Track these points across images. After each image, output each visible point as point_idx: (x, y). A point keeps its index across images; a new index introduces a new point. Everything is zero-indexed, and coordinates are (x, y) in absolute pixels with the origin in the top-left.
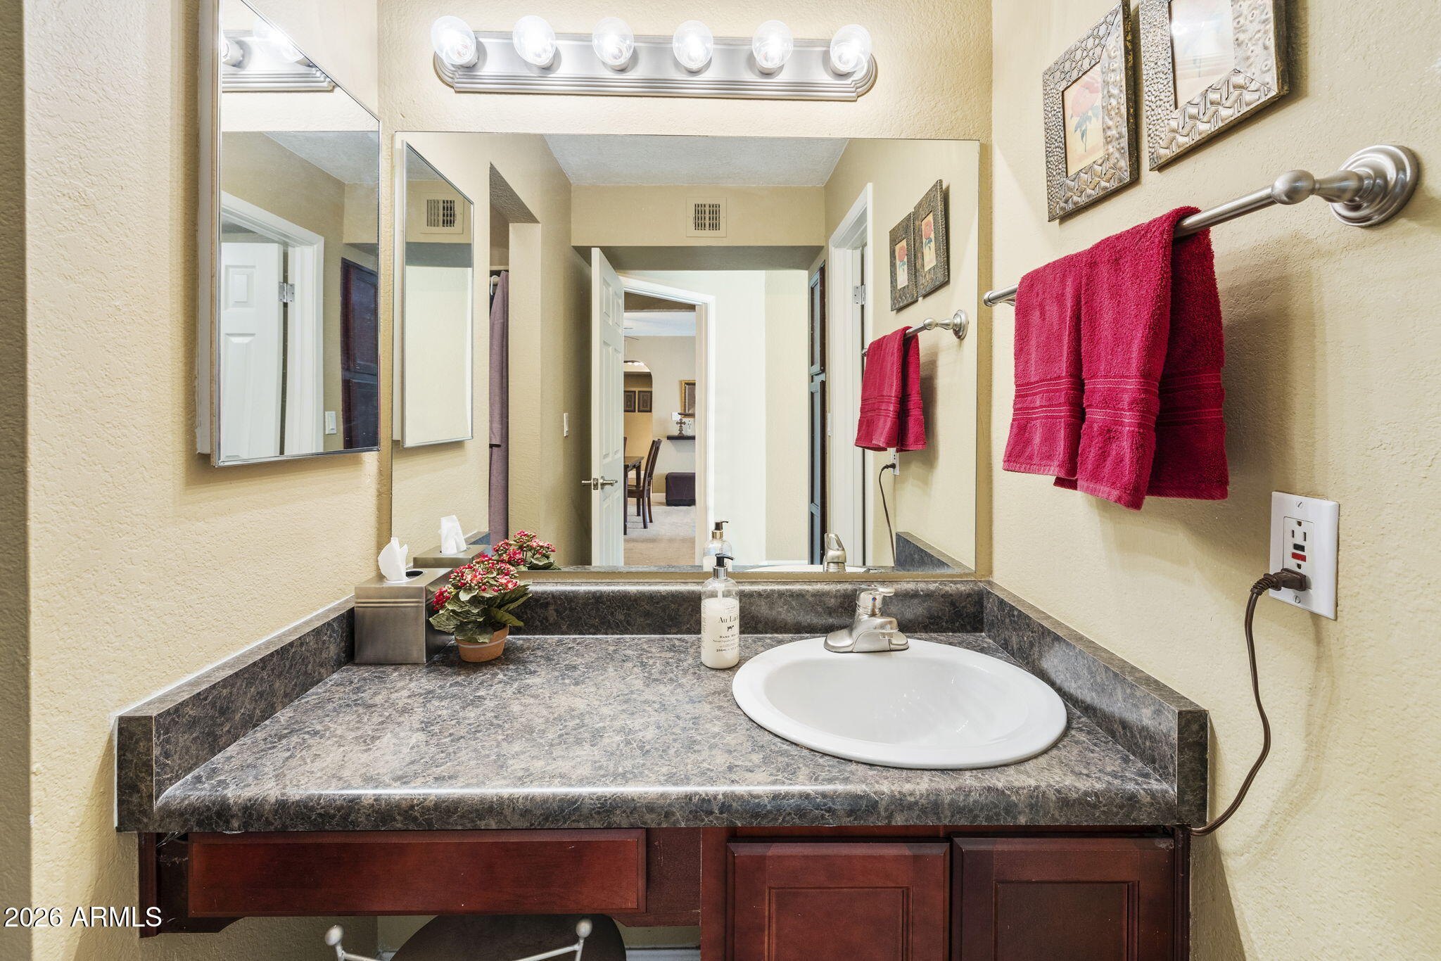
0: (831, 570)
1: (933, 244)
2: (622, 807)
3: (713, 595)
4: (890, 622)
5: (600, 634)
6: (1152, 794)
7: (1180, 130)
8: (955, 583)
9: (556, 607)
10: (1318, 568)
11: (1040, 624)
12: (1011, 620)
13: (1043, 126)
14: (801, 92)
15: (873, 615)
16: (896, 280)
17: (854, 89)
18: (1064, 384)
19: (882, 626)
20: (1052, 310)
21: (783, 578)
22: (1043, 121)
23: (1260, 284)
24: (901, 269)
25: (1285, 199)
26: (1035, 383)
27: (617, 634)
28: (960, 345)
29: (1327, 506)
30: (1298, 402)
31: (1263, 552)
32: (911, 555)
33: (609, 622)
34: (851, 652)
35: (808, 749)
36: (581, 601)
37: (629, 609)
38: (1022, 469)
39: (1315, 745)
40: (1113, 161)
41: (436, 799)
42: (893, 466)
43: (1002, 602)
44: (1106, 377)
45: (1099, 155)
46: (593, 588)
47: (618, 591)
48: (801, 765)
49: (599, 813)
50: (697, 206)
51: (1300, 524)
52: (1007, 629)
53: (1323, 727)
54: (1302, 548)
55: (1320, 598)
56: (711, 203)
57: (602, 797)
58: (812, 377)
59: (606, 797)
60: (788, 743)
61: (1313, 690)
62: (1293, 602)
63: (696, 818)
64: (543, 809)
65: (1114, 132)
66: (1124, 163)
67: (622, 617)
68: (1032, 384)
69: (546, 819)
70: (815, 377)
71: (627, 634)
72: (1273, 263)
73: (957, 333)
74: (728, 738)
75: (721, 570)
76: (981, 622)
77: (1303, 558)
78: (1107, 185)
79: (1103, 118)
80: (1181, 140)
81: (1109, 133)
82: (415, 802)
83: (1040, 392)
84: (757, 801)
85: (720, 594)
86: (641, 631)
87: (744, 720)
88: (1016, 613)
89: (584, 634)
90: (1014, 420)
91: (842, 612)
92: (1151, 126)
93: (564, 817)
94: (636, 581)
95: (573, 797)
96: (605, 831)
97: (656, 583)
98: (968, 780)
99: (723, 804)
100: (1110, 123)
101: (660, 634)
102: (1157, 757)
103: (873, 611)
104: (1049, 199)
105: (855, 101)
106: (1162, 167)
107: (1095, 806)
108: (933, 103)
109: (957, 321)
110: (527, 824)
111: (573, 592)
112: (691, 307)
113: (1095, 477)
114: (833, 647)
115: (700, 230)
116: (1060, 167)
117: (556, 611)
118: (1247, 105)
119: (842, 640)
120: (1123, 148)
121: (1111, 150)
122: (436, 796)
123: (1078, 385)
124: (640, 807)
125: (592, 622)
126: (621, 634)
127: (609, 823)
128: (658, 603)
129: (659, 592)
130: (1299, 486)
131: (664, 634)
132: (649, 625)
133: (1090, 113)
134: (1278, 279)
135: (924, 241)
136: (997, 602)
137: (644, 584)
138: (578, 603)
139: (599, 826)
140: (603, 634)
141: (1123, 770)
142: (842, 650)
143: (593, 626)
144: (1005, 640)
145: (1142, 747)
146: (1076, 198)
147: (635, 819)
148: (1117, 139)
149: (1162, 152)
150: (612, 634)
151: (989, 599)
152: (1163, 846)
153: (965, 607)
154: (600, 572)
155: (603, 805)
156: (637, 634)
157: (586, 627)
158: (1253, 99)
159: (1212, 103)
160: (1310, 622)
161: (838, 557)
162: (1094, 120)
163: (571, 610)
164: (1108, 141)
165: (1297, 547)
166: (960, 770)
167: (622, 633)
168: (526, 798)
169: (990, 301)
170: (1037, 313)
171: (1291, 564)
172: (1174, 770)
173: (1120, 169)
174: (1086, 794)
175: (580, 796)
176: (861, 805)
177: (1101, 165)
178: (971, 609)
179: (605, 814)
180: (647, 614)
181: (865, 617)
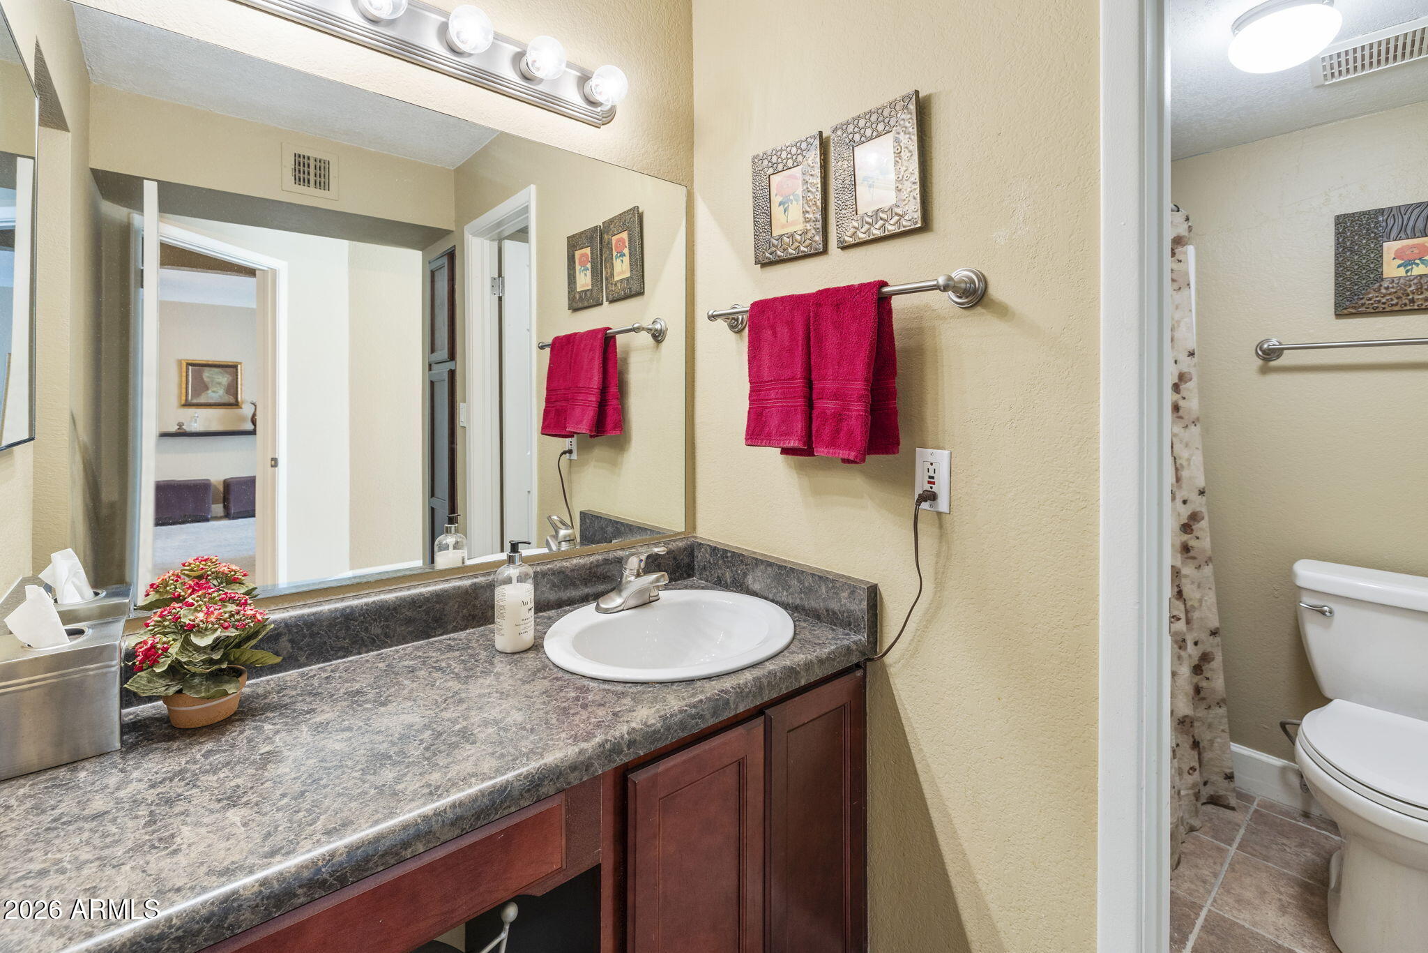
0: (563, 549)
1: (626, 259)
2: (549, 776)
3: (508, 581)
4: (663, 576)
5: (351, 656)
6: (855, 643)
7: (860, 228)
8: (674, 541)
9: (291, 637)
10: (941, 488)
11: (754, 558)
12: (724, 561)
13: (752, 194)
14: (549, 103)
15: (638, 575)
16: (575, 282)
17: (601, 118)
18: (799, 383)
19: (657, 580)
20: (783, 331)
21: (540, 560)
22: (751, 190)
23: (907, 330)
24: (582, 274)
25: (942, 288)
26: (769, 381)
27: (373, 651)
28: (657, 347)
29: (946, 453)
30: (929, 397)
31: (911, 483)
32: (602, 528)
33: (363, 640)
34: (623, 610)
35: (657, 683)
36: (325, 623)
37: (387, 620)
38: (763, 444)
39: (939, 584)
40: (809, 235)
41: (347, 850)
42: (570, 452)
43: (714, 550)
44: (833, 380)
45: (799, 227)
46: (340, 605)
47: (374, 602)
48: (664, 695)
49: (529, 790)
50: (297, 156)
51: (932, 464)
52: (721, 568)
53: (943, 573)
54: (933, 478)
55: (942, 504)
56: (319, 157)
57: (528, 775)
58: (430, 365)
59: (532, 773)
60: (639, 685)
61: (938, 555)
62: (929, 508)
63: (610, 761)
64: (474, 809)
65: (810, 216)
66: (818, 238)
67: (379, 631)
68: (765, 382)
69: (478, 818)
70: (435, 367)
71: (385, 648)
72: (914, 319)
73: (654, 337)
74: (589, 697)
75: (517, 555)
76: (693, 569)
77: (934, 483)
78: (806, 250)
79: (803, 204)
80: (861, 236)
81: (807, 215)
82: (320, 863)
83: (775, 388)
84: (653, 729)
85: (514, 580)
86: (404, 640)
87: (588, 681)
88: (729, 554)
89: (331, 661)
90: (750, 408)
91: (595, 581)
92: (838, 220)
93: (496, 809)
94: (387, 588)
95: (501, 786)
96: (537, 804)
97: (415, 587)
98: (770, 666)
99: (630, 741)
100: (808, 209)
101: (423, 639)
102: (852, 620)
103: (638, 571)
104: (755, 248)
105: (600, 128)
106: (845, 247)
107: (834, 660)
108: (655, 148)
109: (658, 326)
110: (457, 832)
111: (314, 614)
112: (251, 272)
113: (833, 443)
114: (607, 609)
115: (301, 186)
116: (766, 227)
117: (292, 641)
118: (904, 227)
119: (615, 601)
120: (818, 229)
121: (809, 228)
122: (345, 847)
123: (809, 384)
124: (565, 770)
125: (339, 644)
126: (378, 650)
127: (538, 796)
128: (420, 607)
129: (421, 594)
130: (930, 443)
131: (429, 638)
132: (411, 633)
133: (791, 197)
134: (917, 328)
135: (615, 254)
136: (709, 550)
137: (401, 589)
138: (322, 626)
139: (529, 803)
140: (355, 655)
141: (836, 635)
142: (615, 610)
143: (342, 648)
144: (718, 577)
145: (841, 618)
146: (779, 253)
147: (561, 784)
148: (814, 221)
149: (847, 238)
150: (367, 652)
151: (700, 549)
152: (859, 675)
153: (683, 559)
154: (342, 586)
155: (532, 782)
156: (397, 645)
157: (332, 652)
158: (907, 225)
159: (881, 219)
160: (936, 517)
161: (569, 536)
162: (794, 202)
163: (312, 635)
164: (807, 221)
165: (930, 477)
166: (761, 663)
167: (379, 648)
168: (453, 806)
169: (713, 316)
170: (769, 332)
171: (927, 487)
172: (865, 625)
173: (816, 242)
174: (829, 654)
175: (507, 781)
176: (719, 703)
177: (800, 235)
178: (686, 560)
179: (534, 790)
180: (409, 621)
181: (632, 578)
